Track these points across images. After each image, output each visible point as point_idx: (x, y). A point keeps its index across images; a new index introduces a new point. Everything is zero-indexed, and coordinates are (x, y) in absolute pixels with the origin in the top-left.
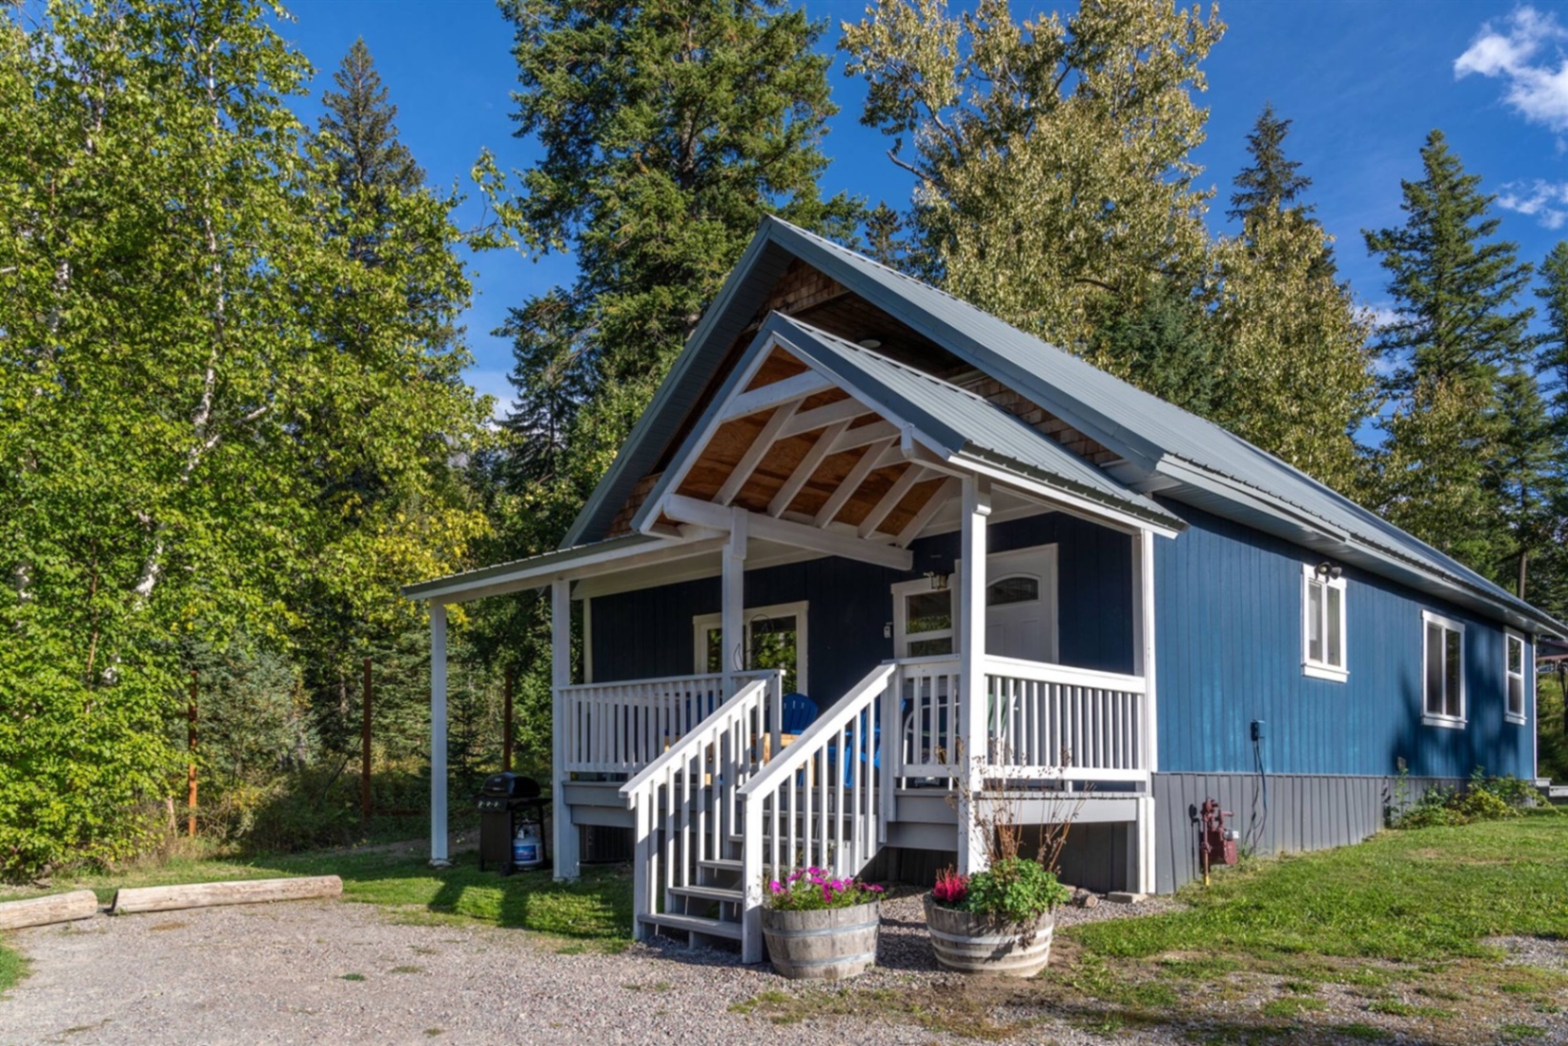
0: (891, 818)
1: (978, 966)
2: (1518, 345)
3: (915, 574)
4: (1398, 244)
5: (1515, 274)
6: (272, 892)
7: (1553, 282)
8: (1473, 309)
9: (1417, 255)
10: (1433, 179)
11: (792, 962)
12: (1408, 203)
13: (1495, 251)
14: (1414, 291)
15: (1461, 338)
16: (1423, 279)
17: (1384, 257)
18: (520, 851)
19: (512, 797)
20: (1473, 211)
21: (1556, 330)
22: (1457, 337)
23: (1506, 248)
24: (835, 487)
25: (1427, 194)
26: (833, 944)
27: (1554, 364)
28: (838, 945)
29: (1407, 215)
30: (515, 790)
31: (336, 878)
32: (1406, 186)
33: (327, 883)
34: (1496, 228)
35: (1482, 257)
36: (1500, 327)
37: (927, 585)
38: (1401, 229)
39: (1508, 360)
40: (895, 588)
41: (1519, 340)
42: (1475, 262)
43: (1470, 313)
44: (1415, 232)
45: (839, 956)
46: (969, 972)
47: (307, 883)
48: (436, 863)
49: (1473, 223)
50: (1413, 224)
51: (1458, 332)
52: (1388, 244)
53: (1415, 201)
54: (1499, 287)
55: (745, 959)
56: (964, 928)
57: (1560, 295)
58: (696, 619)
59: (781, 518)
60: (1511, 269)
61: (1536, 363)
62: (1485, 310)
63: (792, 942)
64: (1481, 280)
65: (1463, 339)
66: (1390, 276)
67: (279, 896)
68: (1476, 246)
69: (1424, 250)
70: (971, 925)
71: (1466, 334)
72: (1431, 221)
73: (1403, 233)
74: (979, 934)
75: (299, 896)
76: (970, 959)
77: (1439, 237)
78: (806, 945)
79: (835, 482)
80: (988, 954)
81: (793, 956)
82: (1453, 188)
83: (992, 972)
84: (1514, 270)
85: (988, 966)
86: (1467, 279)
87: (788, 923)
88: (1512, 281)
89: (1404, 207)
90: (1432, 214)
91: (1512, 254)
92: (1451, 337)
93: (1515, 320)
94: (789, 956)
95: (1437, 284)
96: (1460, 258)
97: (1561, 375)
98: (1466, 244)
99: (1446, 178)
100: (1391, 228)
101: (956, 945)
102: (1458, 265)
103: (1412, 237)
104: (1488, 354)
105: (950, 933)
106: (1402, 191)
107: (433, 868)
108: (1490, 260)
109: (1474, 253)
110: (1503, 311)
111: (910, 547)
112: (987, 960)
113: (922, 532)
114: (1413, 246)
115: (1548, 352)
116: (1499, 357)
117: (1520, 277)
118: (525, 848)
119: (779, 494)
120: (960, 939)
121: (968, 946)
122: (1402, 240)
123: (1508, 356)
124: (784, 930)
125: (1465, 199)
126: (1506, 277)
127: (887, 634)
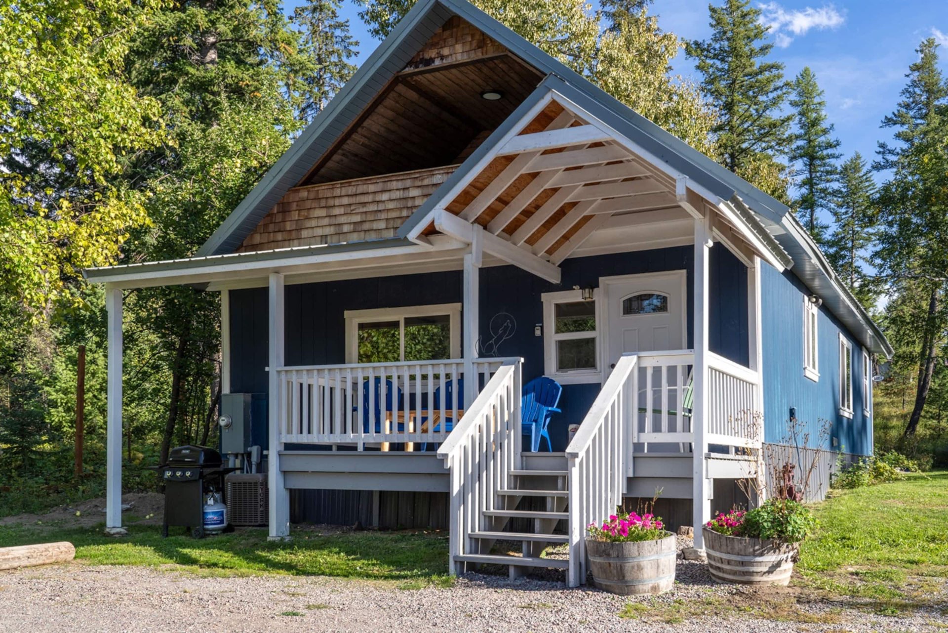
0: (631, 475)
1: (757, 578)
2: (784, 140)
3: (565, 285)
4: (705, 53)
5: (781, 88)
6: (19, 558)
7: (800, 96)
8: (757, 110)
9: (718, 63)
10: (730, 7)
11: (626, 582)
12: (714, 23)
13: (771, 67)
14: (716, 91)
15: (747, 130)
16: (722, 82)
17: (697, 62)
18: (210, 516)
19: (203, 467)
20: (756, 36)
21: (802, 131)
22: (745, 130)
23: (777, 67)
24: (533, 213)
25: (727, 19)
26: (658, 567)
27: (801, 156)
28: (661, 567)
29: (713, 31)
30: (205, 461)
31: (68, 544)
32: (713, 10)
33: (63, 549)
34: (770, 50)
35: (761, 71)
36: (773, 125)
37: (575, 296)
38: (709, 41)
39: (777, 150)
40: (545, 297)
41: (785, 137)
42: (757, 74)
43: (754, 112)
44: (717, 46)
45: (661, 576)
46: (750, 583)
47: (46, 550)
48: (113, 531)
49: (756, 45)
50: (716, 40)
51: (745, 126)
52: (699, 51)
53: (719, 22)
54: (771, 96)
55: (571, 584)
56: (751, 550)
57: (805, 106)
58: (347, 314)
59: (497, 236)
60: (779, 83)
61: (791, 155)
62: (764, 111)
63: (628, 566)
64: (762, 90)
65: (748, 131)
66: (701, 77)
67: (25, 562)
68: (758, 62)
69: (723, 60)
70: (757, 548)
71: (750, 128)
72: (728, 39)
73: (709, 45)
74: (762, 555)
75: (41, 562)
76: (752, 574)
77: (734, 51)
78: (640, 568)
79: (533, 210)
80: (766, 569)
81: (628, 577)
82: (744, 16)
83: (767, 582)
84: (782, 84)
85: (765, 578)
86: (751, 87)
87: (626, 552)
88: (779, 92)
89: (711, 25)
90: (729, 34)
91: (781, 72)
92: (741, 129)
93: (783, 121)
94: (624, 577)
95: (731, 86)
96: (747, 71)
97: (806, 165)
98: (752, 61)
99: (738, 8)
100: (700, 41)
101: (743, 564)
102: (745, 75)
103: (715, 49)
104: (764, 145)
105: (738, 554)
106: (709, 13)
107: (109, 535)
108: (767, 74)
109: (755, 68)
110: (774, 115)
111: (559, 266)
112: (765, 573)
113: (571, 255)
114: (715, 57)
115: (798, 148)
116: (771, 147)
117: (784, 90)
118: (214, 513)
119: (499, 215)
120: (746, 559)
121: (751, 564)
122: (708, 51)
123: (776, 147)
124: (622, 557)
125: (750, 26)
126: (776, 89)
127: (538, 333)
